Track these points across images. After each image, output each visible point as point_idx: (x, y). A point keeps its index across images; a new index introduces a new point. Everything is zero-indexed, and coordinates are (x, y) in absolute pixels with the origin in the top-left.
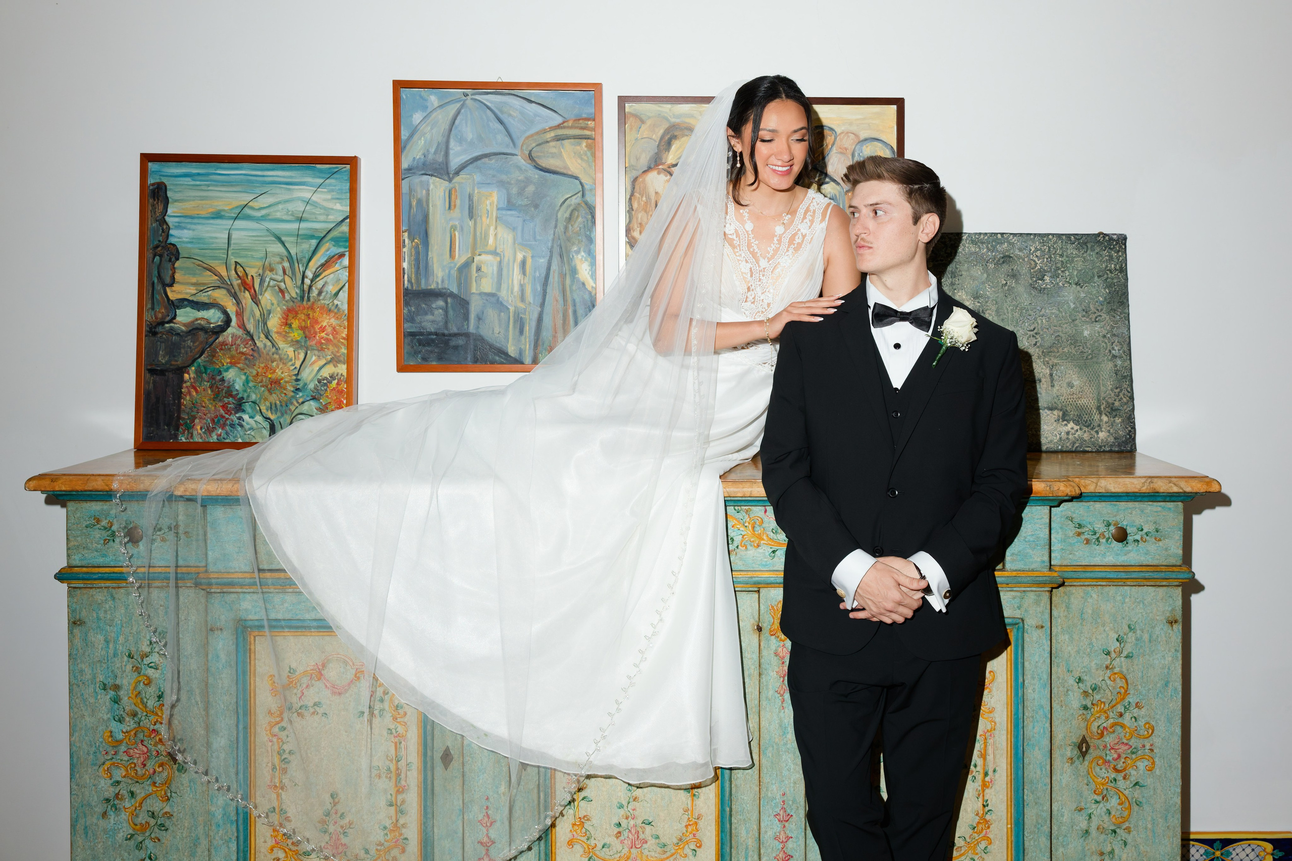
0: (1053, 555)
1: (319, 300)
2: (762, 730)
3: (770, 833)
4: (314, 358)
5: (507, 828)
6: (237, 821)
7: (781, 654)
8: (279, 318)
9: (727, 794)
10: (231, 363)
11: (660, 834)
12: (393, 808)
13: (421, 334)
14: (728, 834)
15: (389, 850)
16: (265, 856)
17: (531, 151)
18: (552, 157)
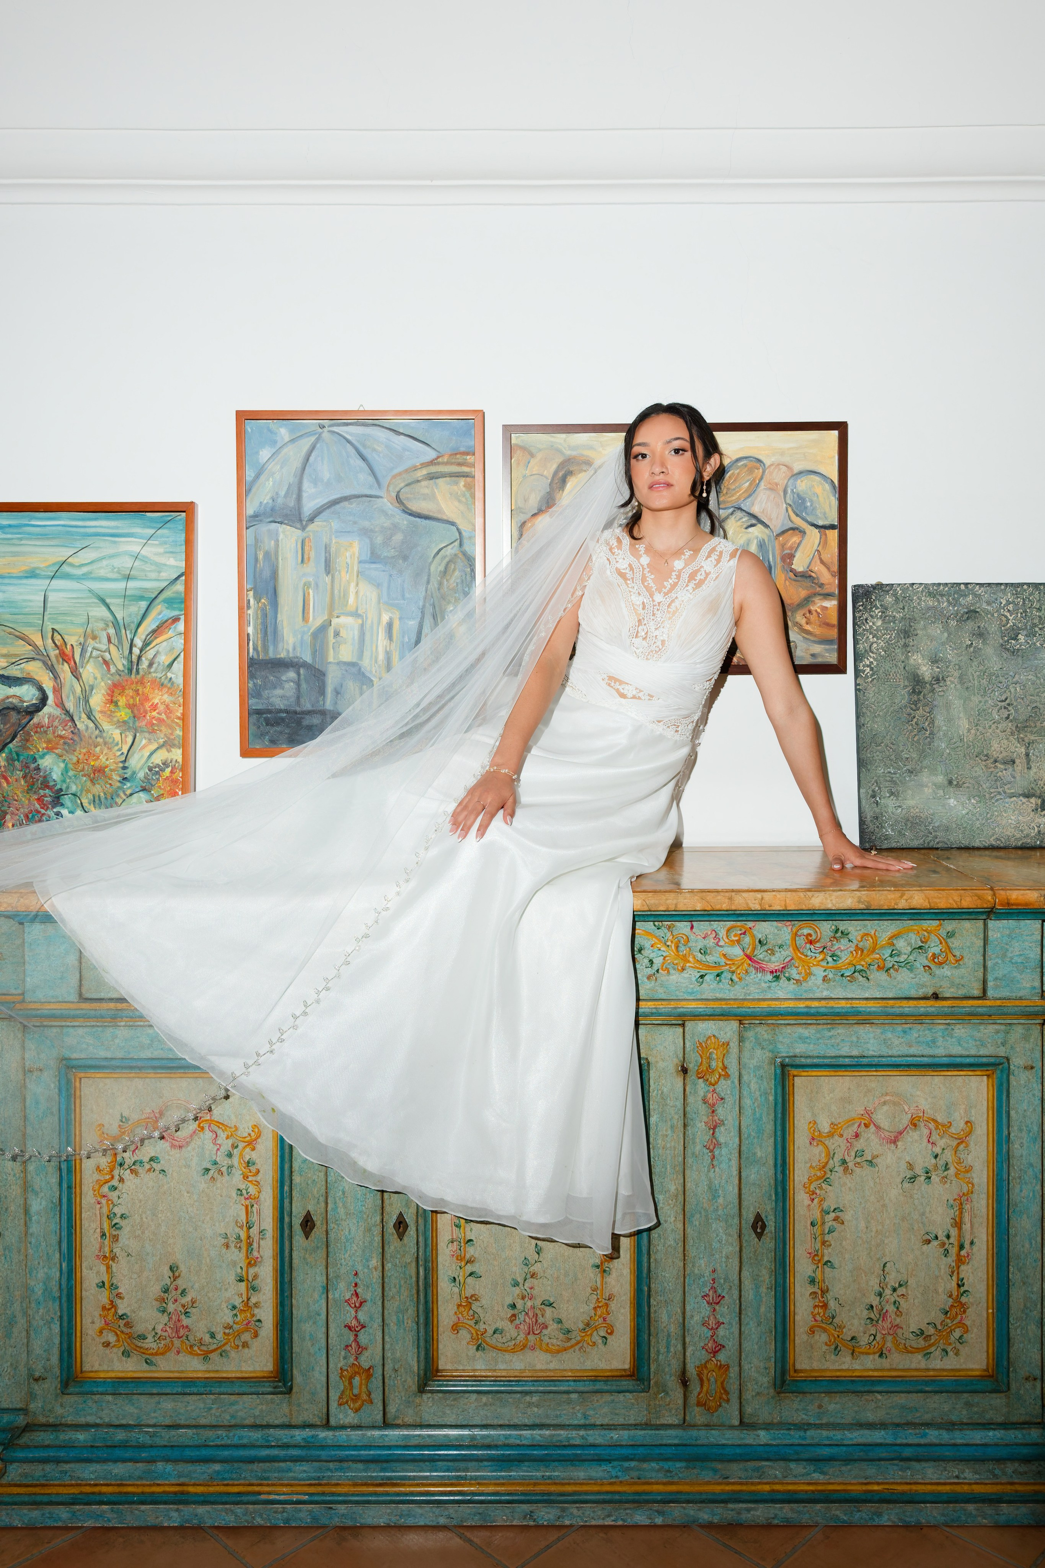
1: (150, 673)
2: (687, 1194)
3: (697, 1318)
4: (144, 742)
5: (380, 1309)
6: (60, 1298)
7: (711, 1101)
8: (103, 695)
9: (645, 1270)
10: (47, 748)
11: (563, 1316)
12: (243, 1284)
13: (269, 711)
14: (646, 1319)
15: (239, 1334)
16: (93, 1339)
17: (398, 492)
18: (424, 499)
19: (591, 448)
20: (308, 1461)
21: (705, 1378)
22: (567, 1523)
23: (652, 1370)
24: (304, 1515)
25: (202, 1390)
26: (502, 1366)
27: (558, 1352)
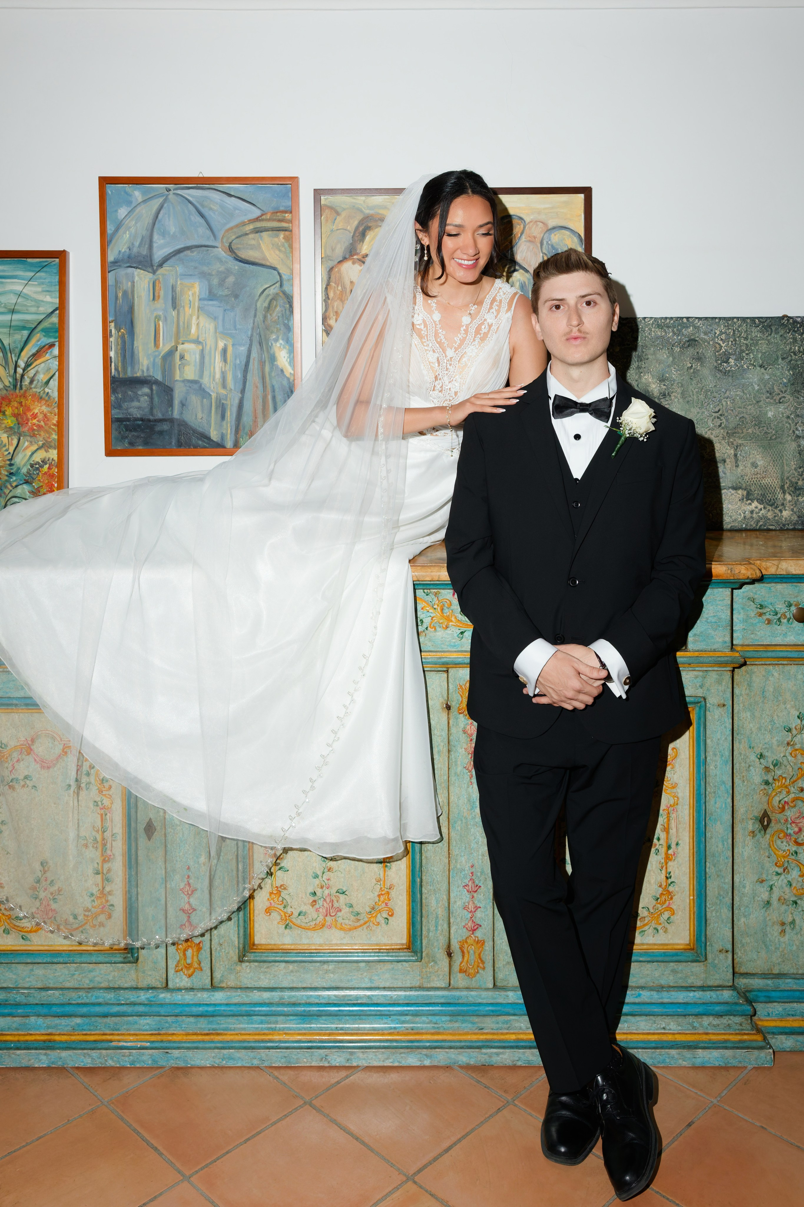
0: (735, 635)
1: (31, 388)
2: (451, 805)
3: (459, 903)
4: (27, 444)
5: (208, 897)
7: (469, 732)
9: (418, 866)
11: (354, 902)
12: (100, 876)
13: (128, 420)
14: (419, 904)
15: (96, 916)
17: (231, 243)
18: (252, 249)
19: (385, 208)
20: (150, 1016)
21: (466, 951)
22: (355, 1064)
23: (424, 944)
24: (146, 1058)
25: (66, 960)
26: (305, 941)
27: (350, 930)
